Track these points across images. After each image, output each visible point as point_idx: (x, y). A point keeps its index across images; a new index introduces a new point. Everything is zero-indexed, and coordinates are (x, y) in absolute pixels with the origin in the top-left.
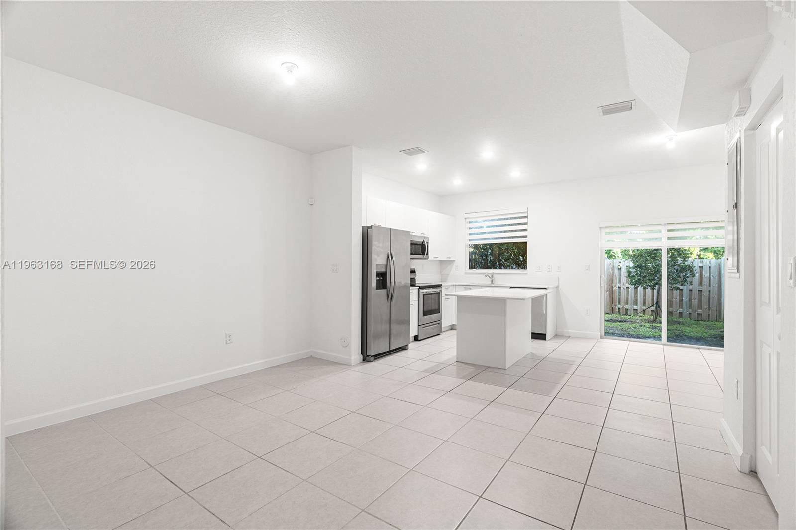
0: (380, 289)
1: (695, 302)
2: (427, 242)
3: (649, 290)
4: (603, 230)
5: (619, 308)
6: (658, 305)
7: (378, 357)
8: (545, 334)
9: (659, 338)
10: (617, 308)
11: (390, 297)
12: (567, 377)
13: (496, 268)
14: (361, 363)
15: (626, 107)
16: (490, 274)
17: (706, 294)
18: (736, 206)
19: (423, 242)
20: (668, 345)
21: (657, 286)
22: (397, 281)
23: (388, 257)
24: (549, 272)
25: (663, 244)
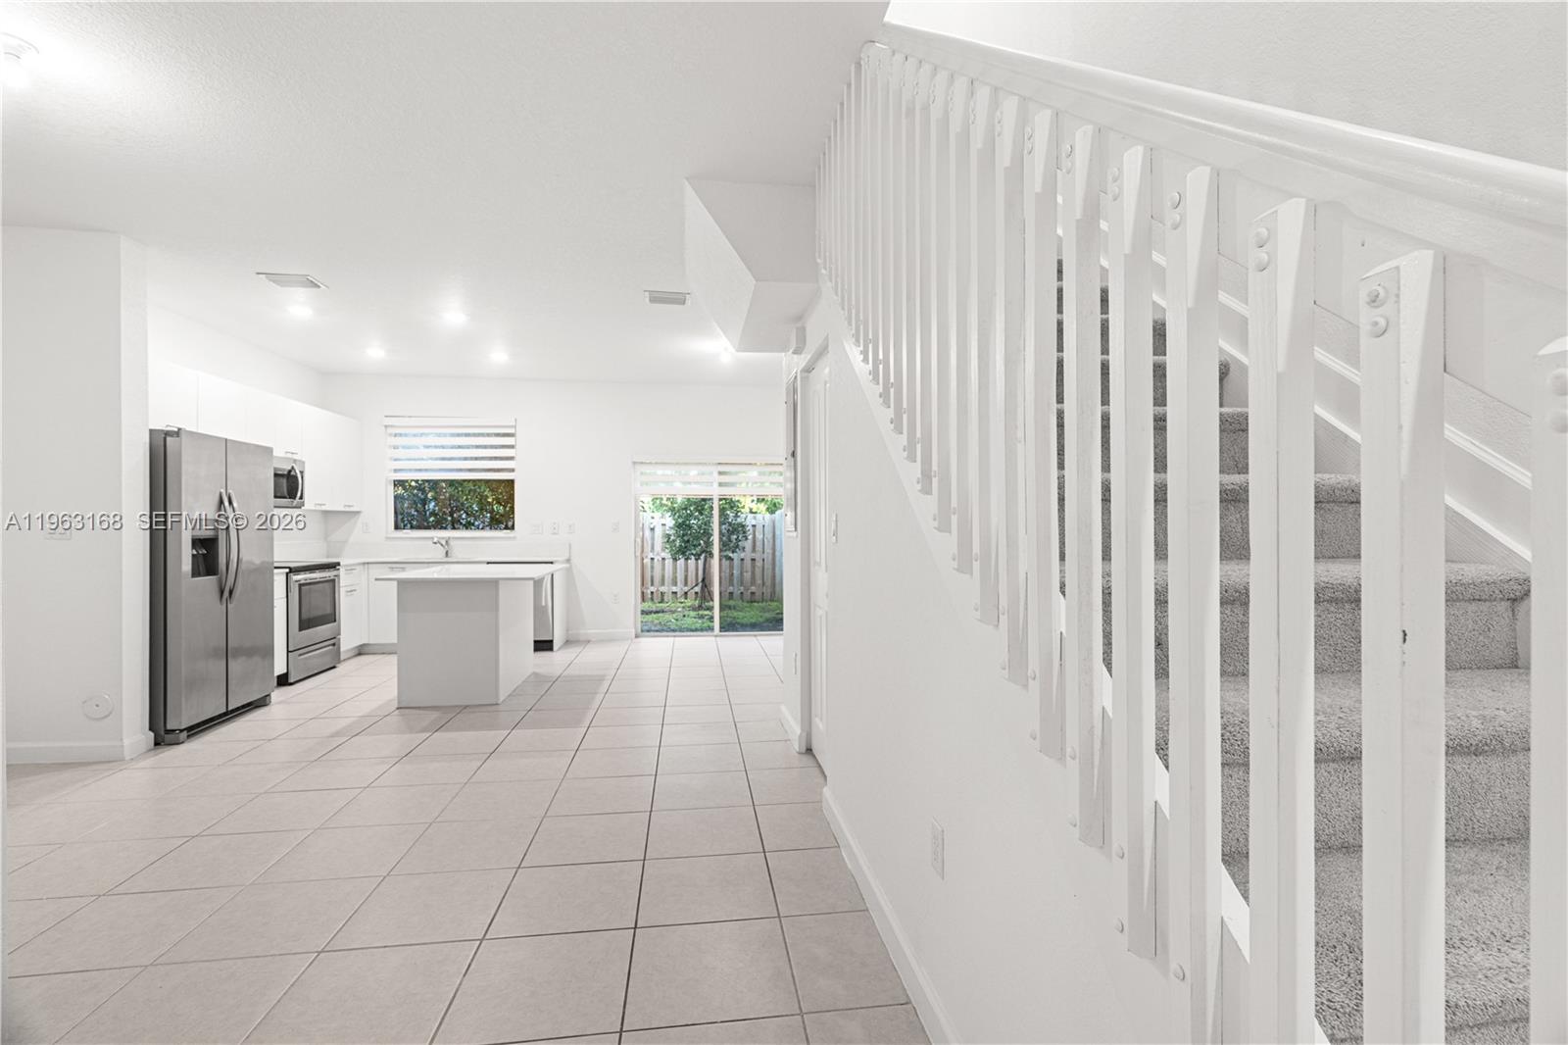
0: (199, 575)
1: (747, 576)
2: (302, 472)
3: (692, 562)
4: (638, 467)
5: (652, 593)
6: (706, 583)
7: (195, 730)
8: (552, 641)
9: (711, 629)
10: (649, 592)
11: (226, 594)
12: (599, 697)
13: (445, 528)
14: (150, 750)
15: (679, 299)
16: (443, 538)
17: (759, 564)
18: (793, 454)
19: (290, 471)
20: (721, 636)
21: (703, 555)
22: (245, 557)
23: (221, 502)
24: (555, 534)
25: (714, 492)
